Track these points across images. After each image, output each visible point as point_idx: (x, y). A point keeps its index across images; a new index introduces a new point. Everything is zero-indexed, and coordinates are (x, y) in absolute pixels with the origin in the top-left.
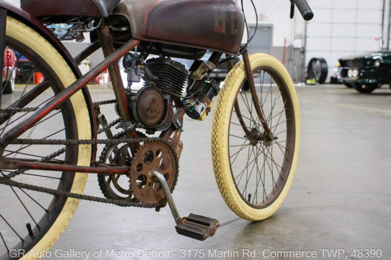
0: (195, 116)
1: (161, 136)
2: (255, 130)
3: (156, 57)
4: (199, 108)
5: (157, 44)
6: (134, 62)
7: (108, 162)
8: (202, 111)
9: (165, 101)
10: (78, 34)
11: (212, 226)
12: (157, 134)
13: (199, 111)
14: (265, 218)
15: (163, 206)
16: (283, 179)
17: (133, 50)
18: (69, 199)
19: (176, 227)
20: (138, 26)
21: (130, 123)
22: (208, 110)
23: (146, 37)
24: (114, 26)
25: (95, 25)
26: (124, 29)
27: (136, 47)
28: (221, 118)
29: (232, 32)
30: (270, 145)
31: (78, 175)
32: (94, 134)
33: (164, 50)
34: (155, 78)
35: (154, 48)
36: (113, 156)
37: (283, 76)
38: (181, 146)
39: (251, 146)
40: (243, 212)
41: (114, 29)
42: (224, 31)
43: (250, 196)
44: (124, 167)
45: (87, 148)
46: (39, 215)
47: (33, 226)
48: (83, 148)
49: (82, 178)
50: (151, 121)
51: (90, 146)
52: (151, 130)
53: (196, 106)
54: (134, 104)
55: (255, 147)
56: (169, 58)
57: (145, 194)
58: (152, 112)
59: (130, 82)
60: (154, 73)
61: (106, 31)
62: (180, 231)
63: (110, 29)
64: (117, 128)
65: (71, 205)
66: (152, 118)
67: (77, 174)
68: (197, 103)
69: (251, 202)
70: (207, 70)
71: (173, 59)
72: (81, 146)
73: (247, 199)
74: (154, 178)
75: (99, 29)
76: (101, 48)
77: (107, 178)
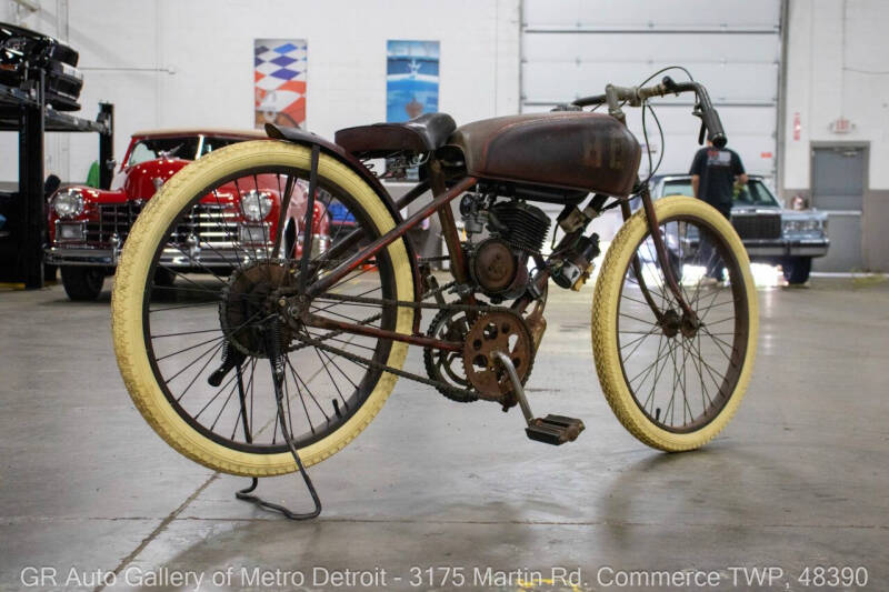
0: (564, 283)
1: (514, 306)
2: (671, 312)
3: (508, 200)
4: (569, 272)
5: (506, 183)
6: (474, 206)
7: (438, 337)
8: (574, 276)
9: (516, 258)
10: (400, 171)
11: (572, 427)
12: (508, 304)
13: (570, 276)
14: (685, 448)
15: (514, 405)
16: (725, 396)
17: (474, 191)
18: (385, 375)
19: (526, 430)
20: (475, 160)
21: (466, 286)
22: (586, 276)
23: (486, 174)
24: (447, 160)
25: (423, 159)
26: (459, 164)
27: (478, 186)
28: (606, 287)
29: (612, 165)
30: (693, 336)
31: (396, 345)
32: (417, 297)
33: (517, 190)
34: (503, 227)
35: (503, 188)
36: (445, 330)
37: (722, 232)
38: (544, 326)
39: (665, 338)
40: (643, 431)
41: (447, 164)
42: (599, 165)
43: (658, 411)
44: (456, 343)
45: (408, 312)
46: (348, 392)
47: (341, 405)
48: (403, 313)
49: (401, 350)
50: (495, 285)
51: (412, 311)
52: (497, 298)
53: (565, 269)
54: (472, 261)
55: (672, 340)
56: (523, 202)
57: (486, 381)
58: (496, 272)
59: (470, 233)
60: (502, 222)
61: (436, 166)
62: (532, 434)
63: (441, 164)
64: (450, 293)
65: (386, 383)
66: (496, 280)
67: (395, 343)
68: (567, 265)
69: (661, 421)
70: (584, 218)
71: (528, 202)
72: (400, 310)
73: (654, 416)
74: (498, 360)
75: (428, 163)
76: (430, 191)
77: (436, 360)
